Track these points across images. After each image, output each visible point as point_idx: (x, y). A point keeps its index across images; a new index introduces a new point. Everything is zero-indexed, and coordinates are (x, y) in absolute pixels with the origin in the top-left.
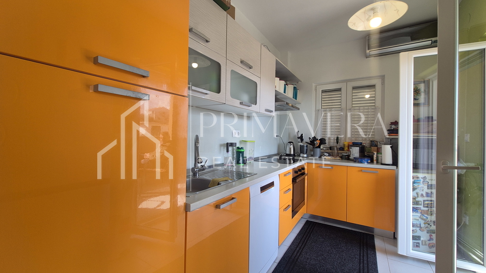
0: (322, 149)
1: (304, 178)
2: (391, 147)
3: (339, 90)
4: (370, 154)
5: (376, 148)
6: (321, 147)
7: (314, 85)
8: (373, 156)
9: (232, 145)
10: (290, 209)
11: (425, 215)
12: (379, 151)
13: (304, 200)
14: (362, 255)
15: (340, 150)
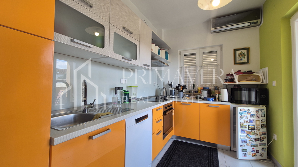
0: (184, 92)
1: (172, 112)
2: (227, 90)
3: (195, 54)
4: (214, 95)
5: (218, 91)
6: (184, 91)
7: (179, 51)
8: (216, 96)
9: (119, 88)
10: (162, 133)
11: (249, 135)
12: (220, 93)
13: (172, 126)
14: (209, 164)
15: (195, 93)
